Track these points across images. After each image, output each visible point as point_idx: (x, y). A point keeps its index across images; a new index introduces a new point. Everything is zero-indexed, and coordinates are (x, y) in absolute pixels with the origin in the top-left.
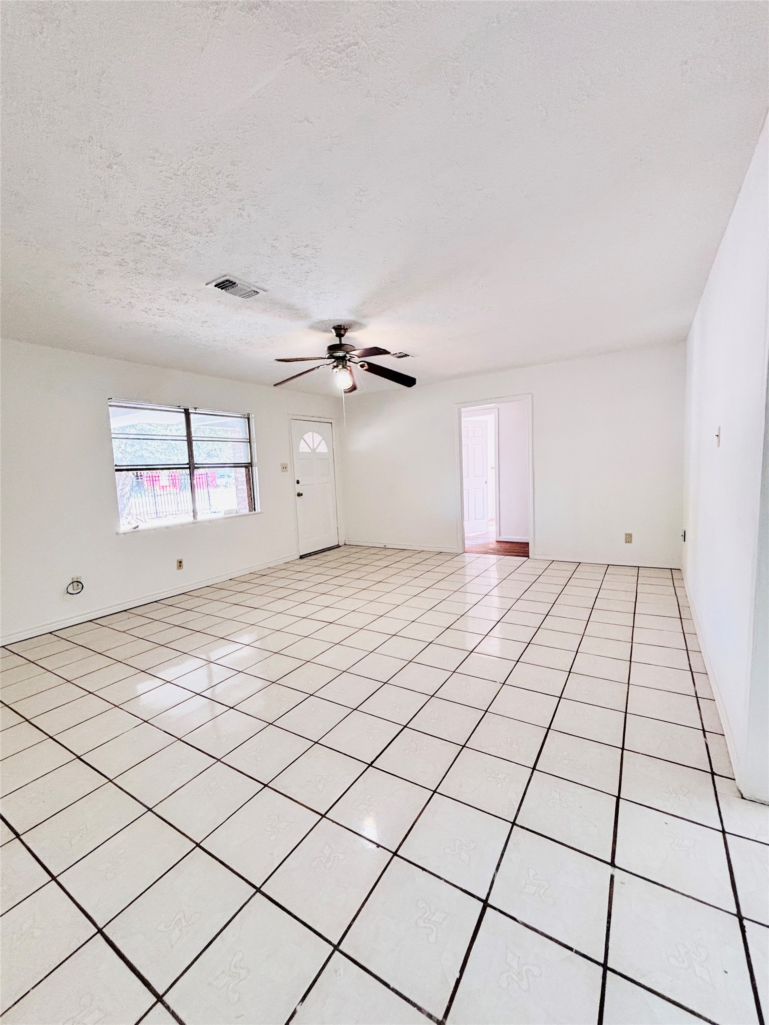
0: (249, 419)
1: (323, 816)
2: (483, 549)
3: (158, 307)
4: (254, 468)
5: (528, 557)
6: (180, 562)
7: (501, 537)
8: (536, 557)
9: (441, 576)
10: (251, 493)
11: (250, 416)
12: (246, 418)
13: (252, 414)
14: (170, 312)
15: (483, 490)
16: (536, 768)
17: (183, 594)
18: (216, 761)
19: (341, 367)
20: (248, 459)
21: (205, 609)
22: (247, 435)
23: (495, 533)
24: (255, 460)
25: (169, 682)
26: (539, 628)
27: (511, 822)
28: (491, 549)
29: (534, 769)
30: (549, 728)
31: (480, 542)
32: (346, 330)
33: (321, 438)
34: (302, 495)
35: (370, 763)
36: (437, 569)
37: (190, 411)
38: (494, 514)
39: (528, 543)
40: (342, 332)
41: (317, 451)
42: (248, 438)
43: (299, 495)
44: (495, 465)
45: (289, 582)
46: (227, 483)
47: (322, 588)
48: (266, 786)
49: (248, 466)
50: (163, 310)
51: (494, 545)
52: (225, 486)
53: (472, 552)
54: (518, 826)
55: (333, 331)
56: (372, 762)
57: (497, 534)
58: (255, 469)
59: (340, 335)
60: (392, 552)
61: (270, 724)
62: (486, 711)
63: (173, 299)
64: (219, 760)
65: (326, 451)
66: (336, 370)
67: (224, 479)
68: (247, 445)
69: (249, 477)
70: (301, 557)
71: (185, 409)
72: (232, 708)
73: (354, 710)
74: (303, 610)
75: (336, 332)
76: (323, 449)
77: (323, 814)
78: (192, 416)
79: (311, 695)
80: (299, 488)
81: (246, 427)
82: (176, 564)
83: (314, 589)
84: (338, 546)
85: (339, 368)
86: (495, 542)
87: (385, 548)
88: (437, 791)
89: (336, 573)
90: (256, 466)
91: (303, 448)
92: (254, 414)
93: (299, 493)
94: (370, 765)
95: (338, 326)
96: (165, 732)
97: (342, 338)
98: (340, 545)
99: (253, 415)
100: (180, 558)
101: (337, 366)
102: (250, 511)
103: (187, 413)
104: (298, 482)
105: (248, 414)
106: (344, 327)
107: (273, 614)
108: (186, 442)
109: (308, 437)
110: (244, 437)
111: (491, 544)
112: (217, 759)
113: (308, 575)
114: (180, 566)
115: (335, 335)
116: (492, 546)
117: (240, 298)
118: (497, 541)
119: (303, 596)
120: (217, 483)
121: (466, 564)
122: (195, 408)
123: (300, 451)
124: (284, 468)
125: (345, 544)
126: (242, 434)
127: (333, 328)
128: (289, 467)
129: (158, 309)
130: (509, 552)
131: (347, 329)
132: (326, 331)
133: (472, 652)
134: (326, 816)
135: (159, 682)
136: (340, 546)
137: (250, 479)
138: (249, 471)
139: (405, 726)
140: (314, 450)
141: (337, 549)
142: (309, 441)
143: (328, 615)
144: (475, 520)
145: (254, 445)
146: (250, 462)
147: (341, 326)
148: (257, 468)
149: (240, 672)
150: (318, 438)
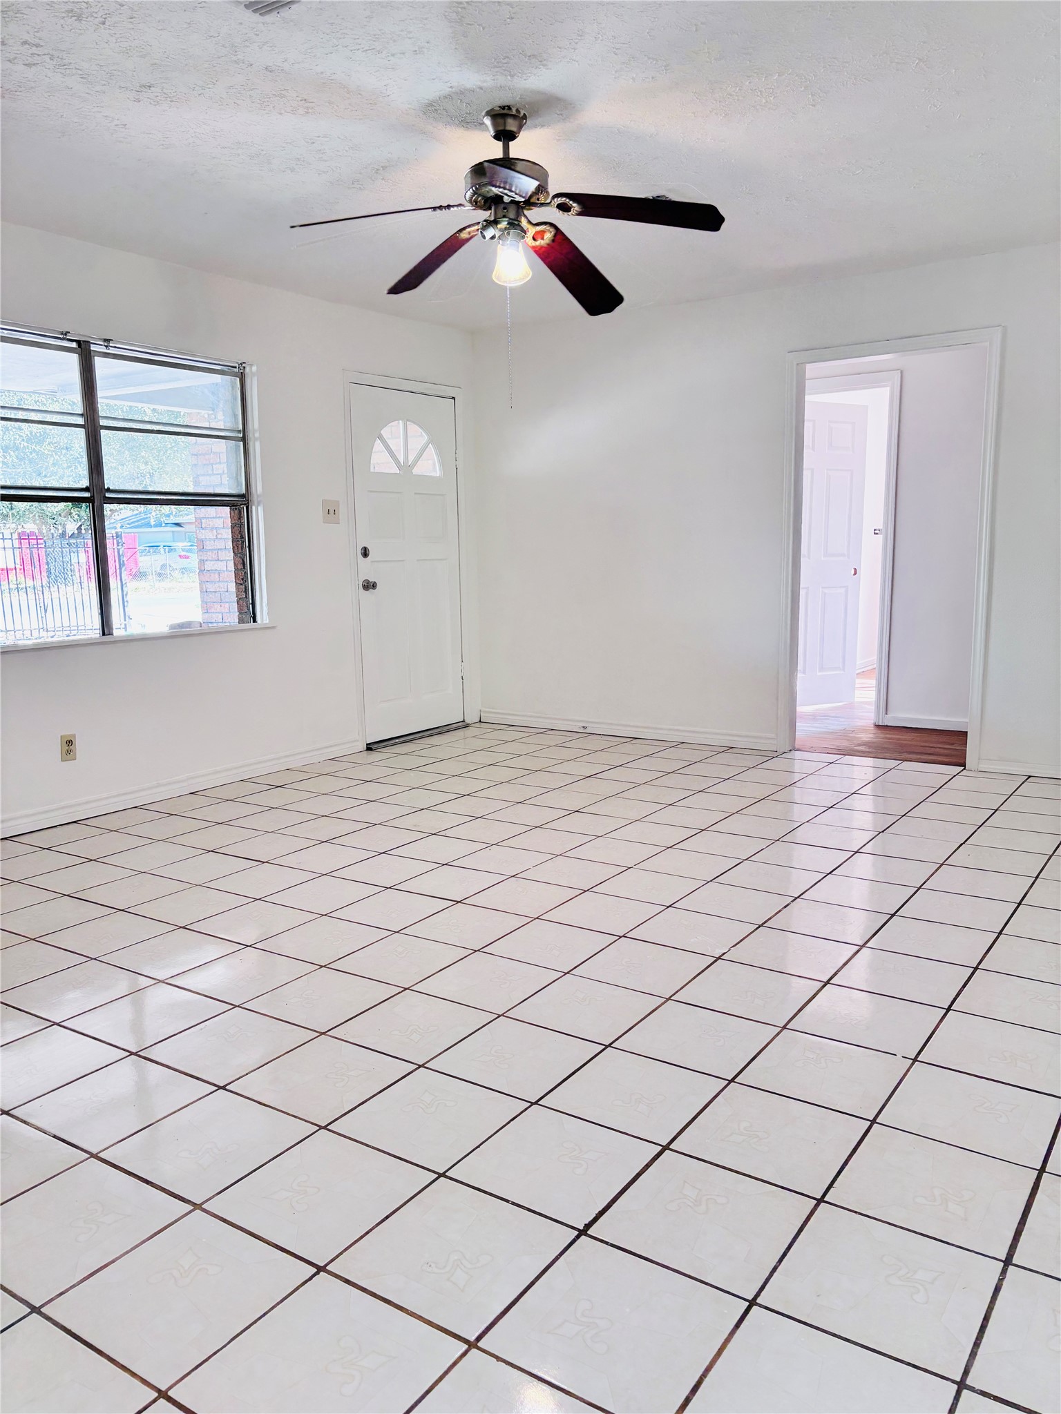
0: (242, 378)
1: (472, 1345)
2: (837, 744)
3: (26, 37)
4: (254, 508)
5: (964, 765)
6: (70, 743)
7: (890, 715)
8: (983, 767)
9: (735, 804)
10: (246, 573)
11: (247, 370)
12: (235, 375)
13: (251, 365)
14: (56, 54)
15: (847, 592)
16: (1014, 1262)
17: (74, 822)
18: (189, 1207)
19: (504, 224)
20: (239, 484)
21: (135, 860)
22: (237, 423)
23: (873, 708)
24: (258, 488)
25: (58, 1024)
26: (1000, 933)
27: (953, 1382)
28: (860, 745)
29: (1008, 1262)
30: (1042, 1170)
31: (834, 726)
32: (521, 119)
33: (425, 438)
34: (374, 586)
35: (581, 1228)
36: (722, 788)
37: (93, 348)
38: (875, 658)
39: (966, 733)
40: (511, 125)
41: (416, 471)
42: (241, 427)
43: (369, 586)
44: (886, 523)
45: (341, 804)
46: (163, 566)
47: (429, 821)
48: (320, 1269)
49: (239, 504)
50: (37, 46)
51: (869, 736)
52: (160, 575)
53: (812, 750)
54: (972, 1389)
55: (488, 121)
56: (588, 1226)
57: (878, 707)
58: (258, 514)
59: (505, 136)
60: (604, 742)
61: (321, 1128)
62: (873, 1121)
63: (68, 11)
64: (197, 1206)
65: (437, 473)
66: (490, 232)
67: (156, 557)
68: (237, 447)
69: (241, 532)
70: (369, 748)
71: (78, 342)
72: (224, 1088)
73: (532, 1104)
74: (388, 871)
75: (495, 125)
76: (430, 466)
77: (472, 1338)
78: (99, 362)
79: (420, 1066)
80: (367, 570)
81: (235, 399)
82: (56, 748)
83: (407, 822)
84: (464, 725)
85: (499, 226)
86: (872, 726)
87: (585, 733)
88: (759, 1301)
89: (460, 786)
90: (259, 504)
91: (380, 461)
92: (257, 366)
93: (368, 582)
94: (583, 1232)
95: (503, 108)
96: (55, 1137)
97: (511, 143)
98: (468, 721)
99: (254, 368)
100: (67, 732)
101: (495, 222)
102: (241, 621)
103: (84, 351)
104: (365, 553)
105: (242, 365)
106: (518, 111)
107: (306, 876)
108: (82, 431)
109: (394, 432)
110: (229, 425)
111: (863, 730)
112: (194, 1204)
113: (394, 790)
114: (69, 752)
115: (492, 133)
116: (865, 737)
117: (249, 13)
118: (878, 726)
119: (382, 838)
120: (141, 565)
121: (797, 777)
122: (105, 340)
123: (372, 470)
124: (331, 512)
125: (480, 721)
126: (223, 418)
127: (488, 113)
128: (343, 512)
129: (25, 43)
130: (910, 753)
131: (525, 117)
132: (468, 122)
133: (828, 982)
134: (480, 1344)
135: (29, 1025)
136: (467, 726)
137: (242, 537)
138: (240, 517)
139: (666, 1148)
140: (406, 468)
141: (460, 733)
142: (396, 444)
143: (450, 883)
144: (822, 669)
145: (256, 448)
146: (243, 491)
147: (509, 108)
148: (261, 509)
149: (236, 1006)
150: (418, 438)
